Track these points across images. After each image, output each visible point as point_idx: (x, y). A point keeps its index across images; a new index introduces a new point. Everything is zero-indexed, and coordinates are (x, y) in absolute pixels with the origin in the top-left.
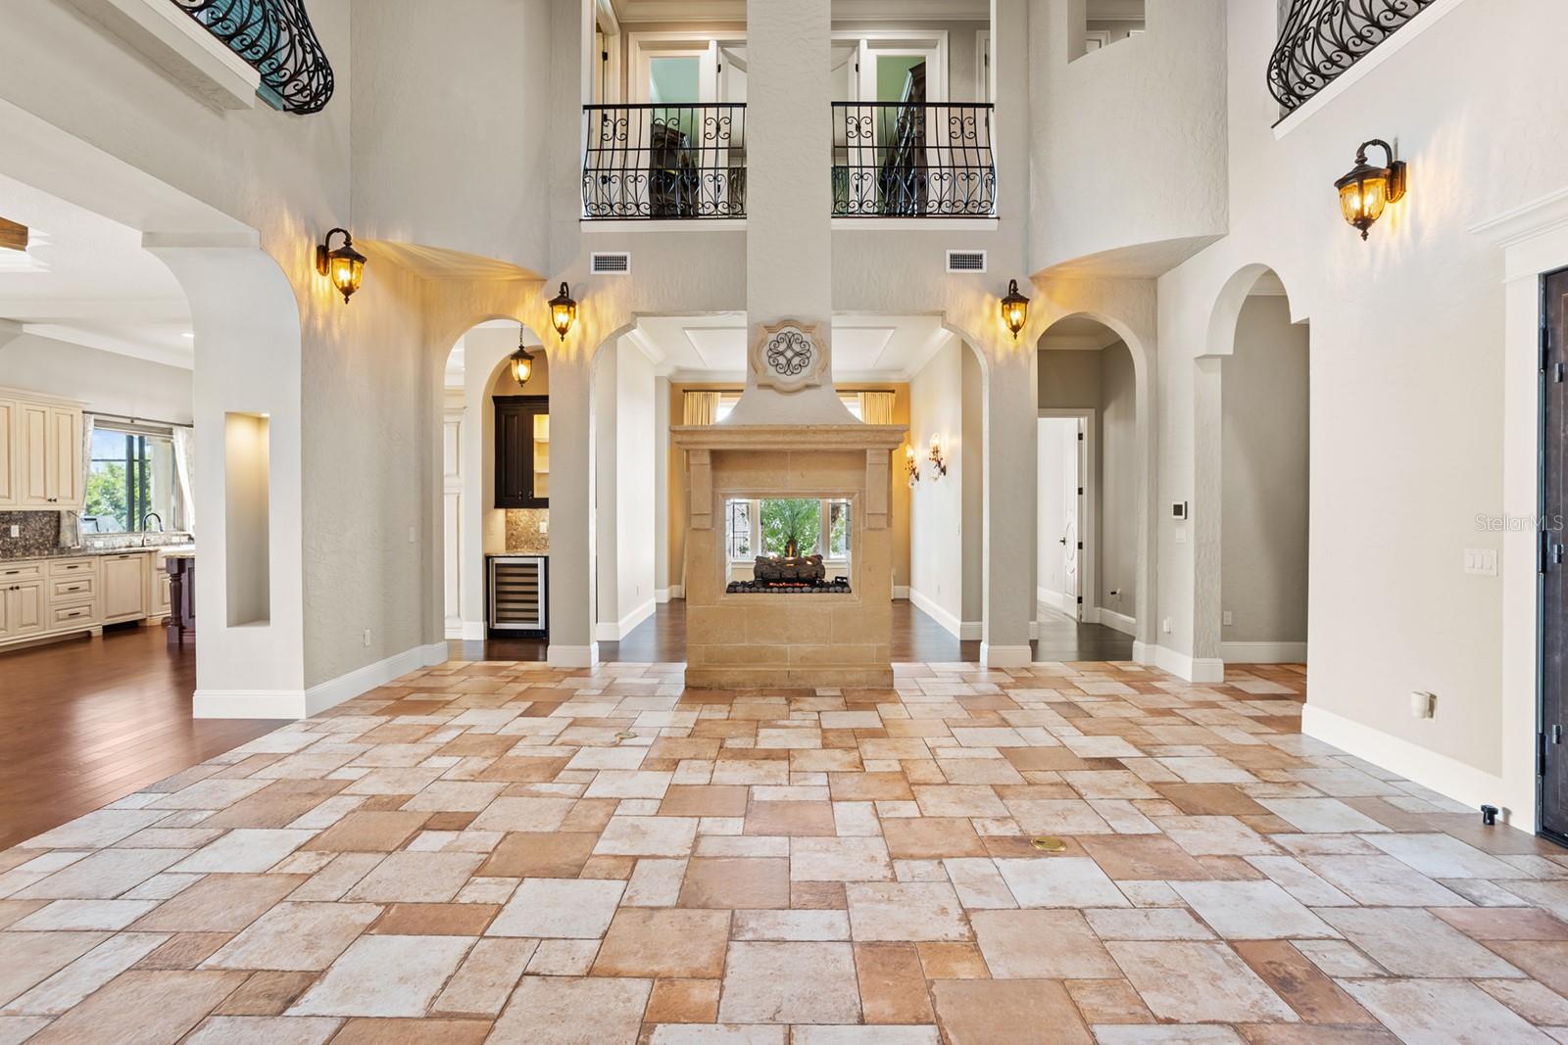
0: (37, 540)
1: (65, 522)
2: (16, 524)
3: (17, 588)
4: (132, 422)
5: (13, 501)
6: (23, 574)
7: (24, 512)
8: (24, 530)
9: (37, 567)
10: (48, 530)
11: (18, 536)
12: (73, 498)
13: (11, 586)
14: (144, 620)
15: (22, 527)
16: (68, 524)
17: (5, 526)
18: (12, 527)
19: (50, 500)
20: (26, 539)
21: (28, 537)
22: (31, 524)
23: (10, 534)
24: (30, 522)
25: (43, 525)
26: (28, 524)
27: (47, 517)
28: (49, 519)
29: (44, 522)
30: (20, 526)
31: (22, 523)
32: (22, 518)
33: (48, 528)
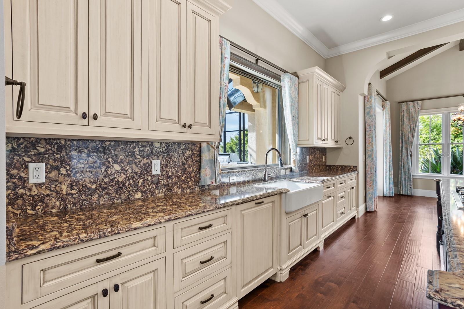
0: (179, 177)
1: (206, 156)
2: (157, 159)
3: (116, 288)
4: (257, 60)
5: (136, 123)
8: (166, 166)
9: (155, 237)
10: (190, 166)
11: (160, 173)
12: (209, 126)
14: (275, 275)
15: (164, 162)
16: (208, 158)
17: (145, 161)
18: (154, 162)
19: (184, 126)
20: (169, 177)
21: (170, 174)
22: (173, 158)
23: (151, 171)
24: (172, 155)
25: (185, 159)
26: (170, 158)
27: (189, 148)
28: (191, 151)
29: (186, 155)
30: (162, 159)
31: (163, 156)
32: (164, 149)
33: (190, 162)
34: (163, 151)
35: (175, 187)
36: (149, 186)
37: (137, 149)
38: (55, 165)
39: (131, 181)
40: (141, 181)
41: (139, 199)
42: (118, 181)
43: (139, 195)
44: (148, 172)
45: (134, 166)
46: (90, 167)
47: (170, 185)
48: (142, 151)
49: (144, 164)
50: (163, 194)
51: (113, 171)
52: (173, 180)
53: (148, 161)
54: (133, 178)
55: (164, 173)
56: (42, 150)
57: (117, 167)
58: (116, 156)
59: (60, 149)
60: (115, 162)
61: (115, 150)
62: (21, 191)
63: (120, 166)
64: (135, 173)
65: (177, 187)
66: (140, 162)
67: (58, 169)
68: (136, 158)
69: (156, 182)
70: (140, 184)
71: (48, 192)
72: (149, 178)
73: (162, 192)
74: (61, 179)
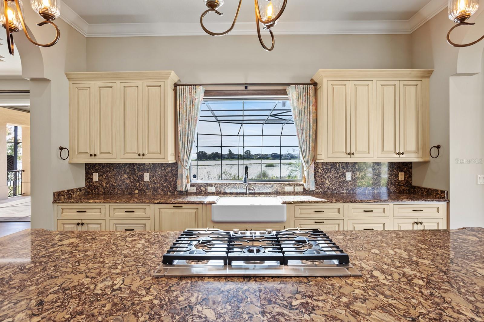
0: (162, 184)
2: (147, 172)
3: (82, 224)
4: (246, 86)
6: (89, 214)
7: (153, 164)
8: (153, 176)
10: (170, 177)
11: (149, 180)
12: (161, 153)
13: (77, 222)
15: (152, 174)
16: (180, 173)
17: (140, 173)
18: (145, 174)
20: (155, 183)
21: (156, 181)
22: (158, 172)
23: (144, 179)
24: (157, 170)
25: (166, 173)
26: (155, 172)
27: (169, 166)
28: (171, 168)
29: (167, 170)
30: (151, 173)
31: (151, 171)
32: (152, 167)
33: (170, 175)
34: (151, 168)
35: (159, 190)
36: (143, 187)
37: (135, 167)
38: (101, 174)
39: (133, 183)
40: (138, 184)
41: (137, 194)
42: (126, 183)
43: (137, 192)
44: (142, 179)
45: (134, 176)
46: (114, 175)
47: (156, 188)
48: (139, 168)
49: (140, 175)
50: (151, 193)
51: (124, 178)
52: (158, 185)
53: (142, 173)
54: (133, 182)
55: (152, 181)
56: (97, 168)
57: (126, 176)
58: (125, 170)
59: (103, 167)
60: (125, 173)
61: (125, 168)
62: (91, 183)
63: (127, 175)
64: (135, 179)
65: (161, 190)
66: (137, 174)
67: (102, 176)
68: (135, 172)
69: (147, 185)
70: (137, 186)
71: (99, 185)
72: (143, 183)
73: (151, 192)
74: (103, 180)
